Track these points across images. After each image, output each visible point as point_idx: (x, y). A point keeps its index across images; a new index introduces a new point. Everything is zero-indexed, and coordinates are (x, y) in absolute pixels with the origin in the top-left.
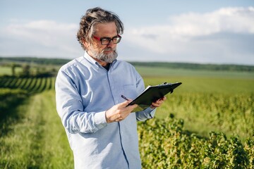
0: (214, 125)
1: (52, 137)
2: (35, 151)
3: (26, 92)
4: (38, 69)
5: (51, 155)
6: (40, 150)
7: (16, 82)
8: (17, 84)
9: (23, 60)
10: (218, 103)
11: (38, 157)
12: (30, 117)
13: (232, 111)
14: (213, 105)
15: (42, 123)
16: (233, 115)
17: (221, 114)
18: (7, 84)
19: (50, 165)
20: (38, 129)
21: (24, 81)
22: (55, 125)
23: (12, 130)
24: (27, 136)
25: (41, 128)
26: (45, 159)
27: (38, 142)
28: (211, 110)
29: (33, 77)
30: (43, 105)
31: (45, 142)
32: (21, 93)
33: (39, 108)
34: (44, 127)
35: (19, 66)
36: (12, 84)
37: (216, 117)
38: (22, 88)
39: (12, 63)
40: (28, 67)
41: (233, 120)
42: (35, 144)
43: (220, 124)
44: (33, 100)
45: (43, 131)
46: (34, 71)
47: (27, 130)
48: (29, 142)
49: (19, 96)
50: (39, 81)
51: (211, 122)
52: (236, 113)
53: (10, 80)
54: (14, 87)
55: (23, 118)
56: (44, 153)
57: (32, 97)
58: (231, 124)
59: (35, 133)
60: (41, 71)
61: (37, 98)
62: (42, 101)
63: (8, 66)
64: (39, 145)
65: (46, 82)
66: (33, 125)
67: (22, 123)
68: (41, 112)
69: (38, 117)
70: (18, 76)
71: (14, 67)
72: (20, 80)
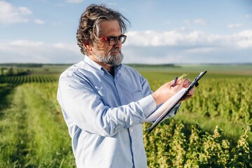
1: (33, 118)
2: (21, 131)
3: (11, 85)
4: (18, 70)
5: (33, 133)
6: (25, 129)
9: (8, 65)
11: (24, 135)
12: (16, 103)
15: (25, 107)
20: (21, 111)
21: (9, 78)
23: (3, 114)
24: (15, 118)
25: (24, 111)
26: (30, 137)
27: (23, 122)
29: (15, 76)
30: (23, 94)
31: (28, 122)
32: (8, 86)
33: (21, 96)
34: (26, 110)
35: (6, 69)
36: (2, 80)
38: (8, 82)
39: (1, 67)
40: (11, 69)
42: (21, 125)
45: (25, 113)
46: (15, 71)
47: (14, 114)
48: (16, 123)
49: (6, 88)
50: (19, 77)
54: (2, 82)
55: (10, 104)
56: (29, 132)
57: (15, 88)
59: (20, 116)
60: (20, 71)
61: (19, 89)
62: (22, 91)
64: (24, 125)
65: (24, 78)
66: (18, 109)
67: (10, 108)
68: (22, 99)
69: (21, 103)
70: (6, 75)
71: (3, 69)
72: (6, 78)
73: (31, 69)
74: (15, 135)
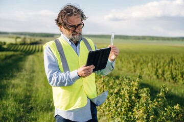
0: (132, 72)
1: (38, 80)
2: (28, 88)
3: (23, 53)
4: (31, 39)
5: (37, 90)
6: (31, 87)
7: (18, 47)
8: (18, 49)
9: (22, 34)
10: (134, 59)
11: (30, 91)
13: (141, 64)
14: (131, 61)
15: (33, 72)
16: (142, 67)
17: (136, 66)
18: (12, 49)
19: (37, 95)
20: (30, 75)
21: (23, 47)
22: (40, 73)
23: (16, 76)
24: (24, 79)
25: (32, 75)
26: (34, 92)
27: (30, 82)
28: (130, 64)
29: (28, 44)
30: (34, 61)
31: (34, 83)
32: (21, 54)
33: (31, 63)
34: (34, 74)
35: (19, 38)
36: (15, 49)
37: (133, 68)
38: (21, 51)
39: (15, 36)
40: (25, 38)
41: (142, 69)
42: (28, 83)
43: (135, 71)
44: (28, 58)
45: (33, 76)
46: (28, 41)
47: (24, 76)
48: (25, 82)
49: (19, 56)
50: (32, 46)
51: (130, 70)
52: (143, 65)
53: (14, 46)
54: (16, 51)
55: (22, 69)
56: (34, 88)
58: (140, 71)
59: (29, 78)
60: (33, 41)
61: (30, 57)
62: (33, 59)
63: (13, 38)
64: (31, 84)
65: (36, 47)
66: (28, 73)
67: (22, 72)
68: (32, 65)
70: (19, 43)
71: (17, 38)
72: (20, 46)
73: (43, 39)
74: (24, 90)
